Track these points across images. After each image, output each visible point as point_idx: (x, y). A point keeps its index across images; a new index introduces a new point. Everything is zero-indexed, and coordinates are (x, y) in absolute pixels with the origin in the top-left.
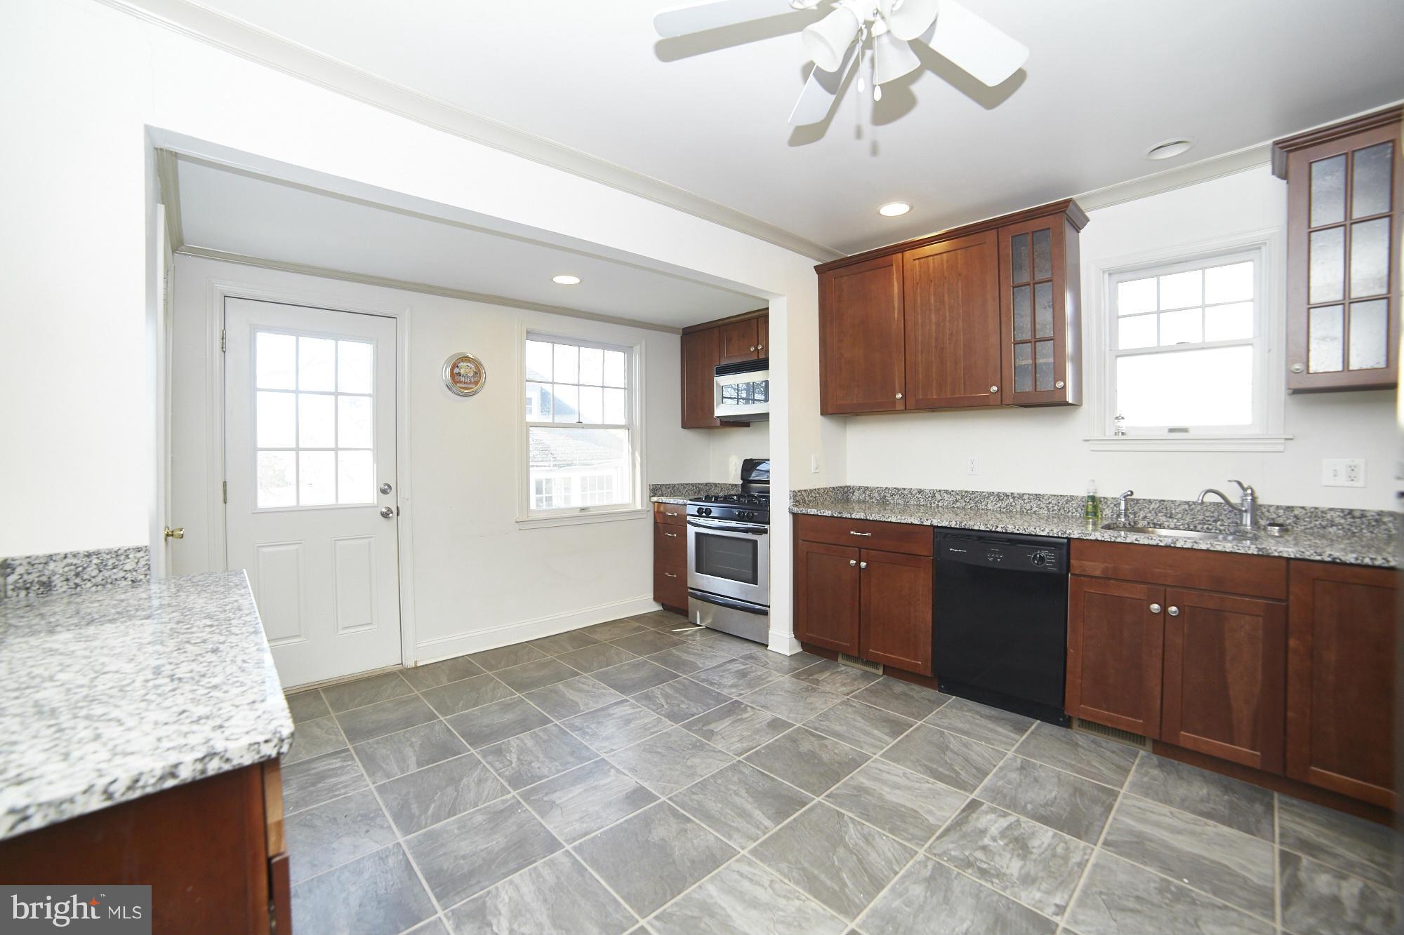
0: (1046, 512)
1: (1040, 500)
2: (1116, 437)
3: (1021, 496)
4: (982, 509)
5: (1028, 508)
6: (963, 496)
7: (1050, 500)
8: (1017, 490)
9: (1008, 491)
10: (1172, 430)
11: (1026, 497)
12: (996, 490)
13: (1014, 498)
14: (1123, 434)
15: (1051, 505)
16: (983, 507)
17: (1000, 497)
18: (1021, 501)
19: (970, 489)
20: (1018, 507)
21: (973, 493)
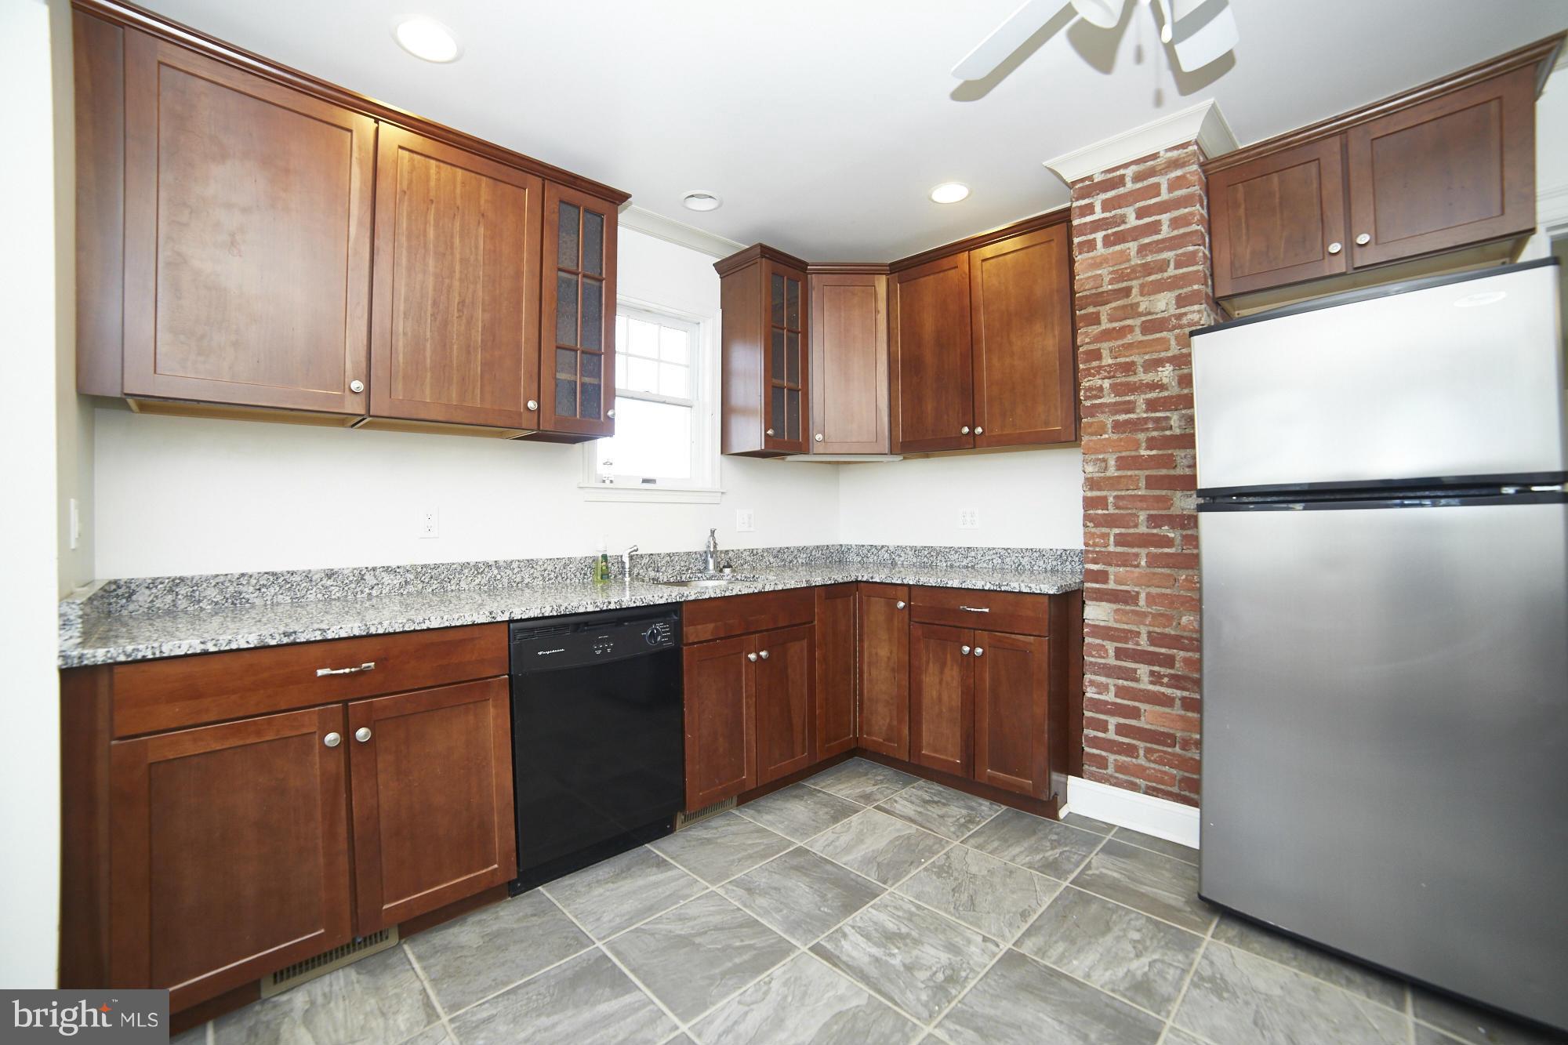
0: (541, 582)
1: (533, 567)
2: (603, 485)
3: (509, 564)
4: (452, 591)
5: (518, 580)
6: (418, 573)
7: (546, 565)
8: (502, 557)
9: (491, 559)
10: (645, 481)
11: (515, 565)
12: (472, 560)
13: (498, 568)
14: (611, 482)
15: (547, 572)
16: (453, 587)
17: (478, 569)
18: (509, 572)
19: (431, 561)
20: (505, 580)
21: (436, 567)
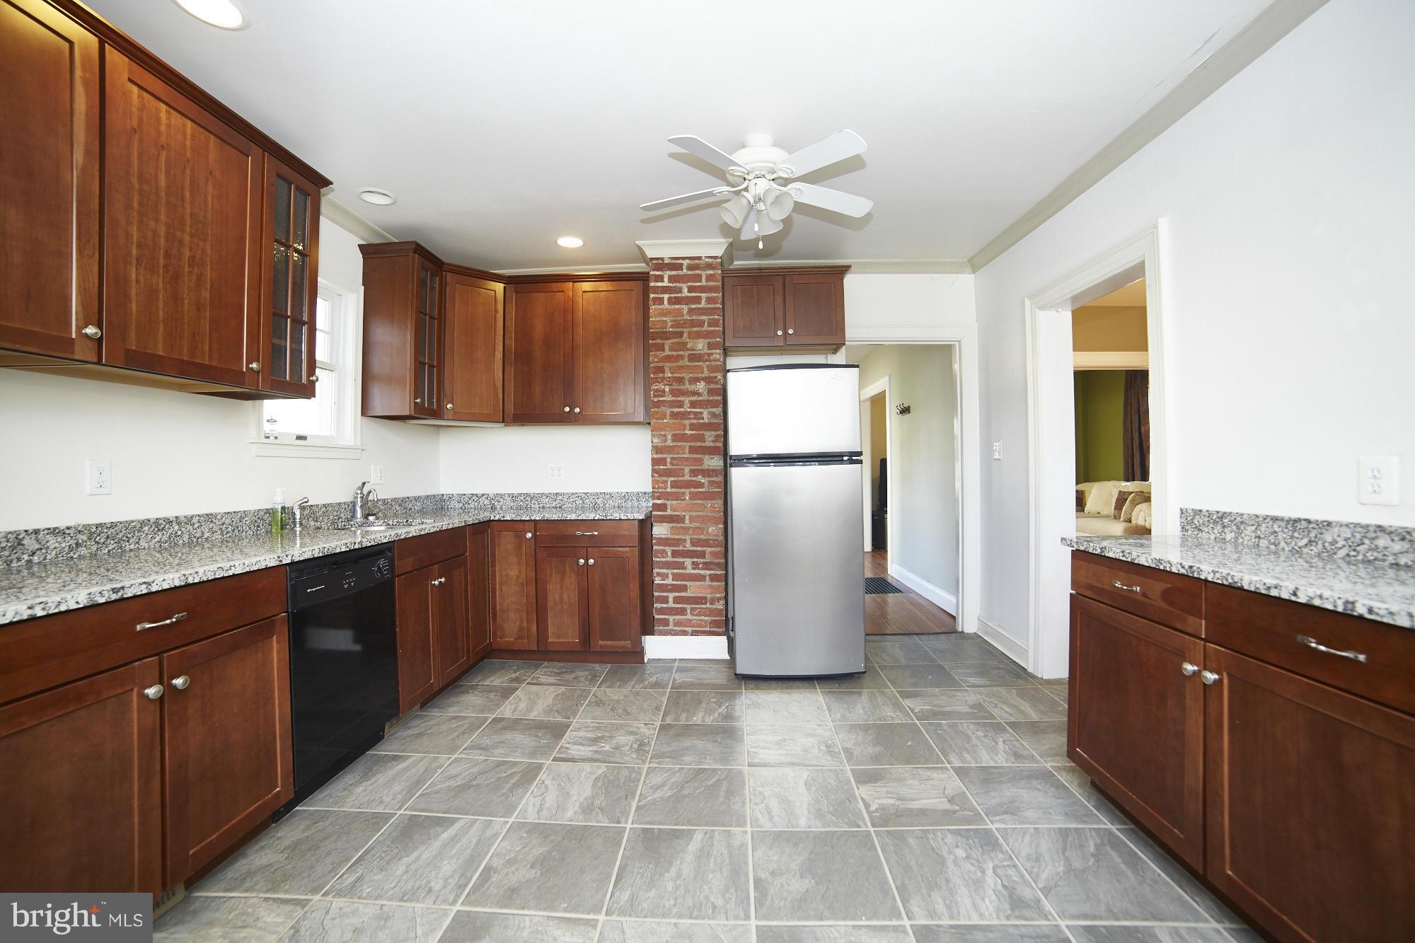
0: (220, 537)
1: (212, 521)
2: (267, 440)
3: (189, 520)
4: (131, 550)
5: (198, 535)
6: (91, 533)
7: (224, 519)
8: (183, 511)
9: (171, 514)
10: (299, 438)
11: (195, 520)
12: (153, 515)
13: (179, 524)
14: (276, 438)
15: (225, 526)
16: (132, 547)
17: (158, 525)
18: (190, 527)
19: (107, 519)
20: (186, 538)
21: (113, 525)
